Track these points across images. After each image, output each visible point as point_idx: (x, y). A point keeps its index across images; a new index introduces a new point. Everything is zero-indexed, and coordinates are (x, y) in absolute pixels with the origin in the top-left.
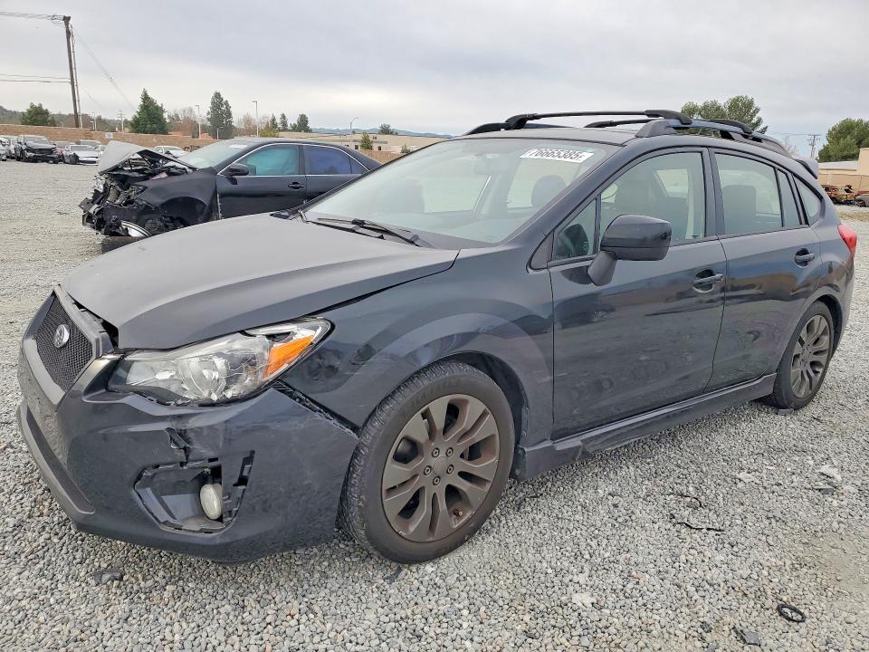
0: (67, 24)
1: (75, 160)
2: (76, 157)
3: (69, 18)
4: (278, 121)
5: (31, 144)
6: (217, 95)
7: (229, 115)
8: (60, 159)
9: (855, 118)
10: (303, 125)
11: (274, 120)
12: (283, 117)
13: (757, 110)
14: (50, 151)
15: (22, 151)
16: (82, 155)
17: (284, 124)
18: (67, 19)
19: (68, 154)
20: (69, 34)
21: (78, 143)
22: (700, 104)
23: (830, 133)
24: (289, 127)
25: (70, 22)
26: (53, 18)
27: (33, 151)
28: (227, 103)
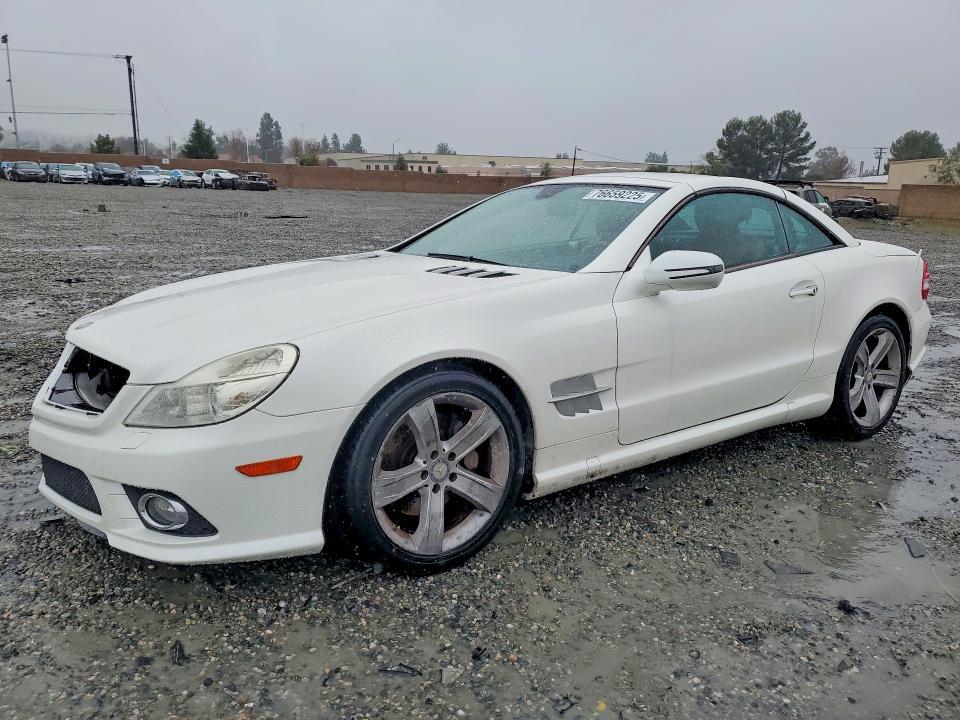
0: (129, 61)
1: (141, 183)
2: (142, 180)
3: (131, 57)
4: (330, 141)
5: (107, 170)
6: (267, 116)
7: (279, 136)
8: (129, 183)
10: (355, 144)
11: (325, 140)
12: (335, 136)
13: (804, 125)
14: (122, 175)
15: (100, 176)
16: (147, 179)
17: (336, 144)
18: (128, 58)
19: (136, 178)
20: (130, 70)
21: (141, 168)
22: (745, 119)
24: (341, 147)
25: (132, 60)
26: (117, 57)
27: (109, 176)
28: (276, 124)
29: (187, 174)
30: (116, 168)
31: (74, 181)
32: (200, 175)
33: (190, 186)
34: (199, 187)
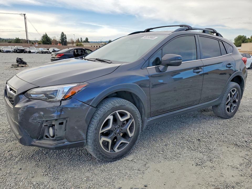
0: (25, 16)
1: (30, 52)
3: (25, 14)
4: (80, 39)
5: (19, 48)
6: (63, 33)
7: (66, 38)
8: (26, 52)
9: (242, 35)
10: (87, 41)
11: (78, 39)
12: (81, 38)
14: (23, 50)
15: (16, 50)
16: (32, 51)
17: (81, 40)
19: (28, 50)
20: (25, 18)
21: (29, 48)
23: (235, 39)
24: (83, 41)
26: (21, 14)
27: (19, 50)
28: (65, 35)
29: (44, 49)
30: (22, 48)
31: (8, 52)
32: (48, 49)
33: (45, 53)
34: (48, 53)
